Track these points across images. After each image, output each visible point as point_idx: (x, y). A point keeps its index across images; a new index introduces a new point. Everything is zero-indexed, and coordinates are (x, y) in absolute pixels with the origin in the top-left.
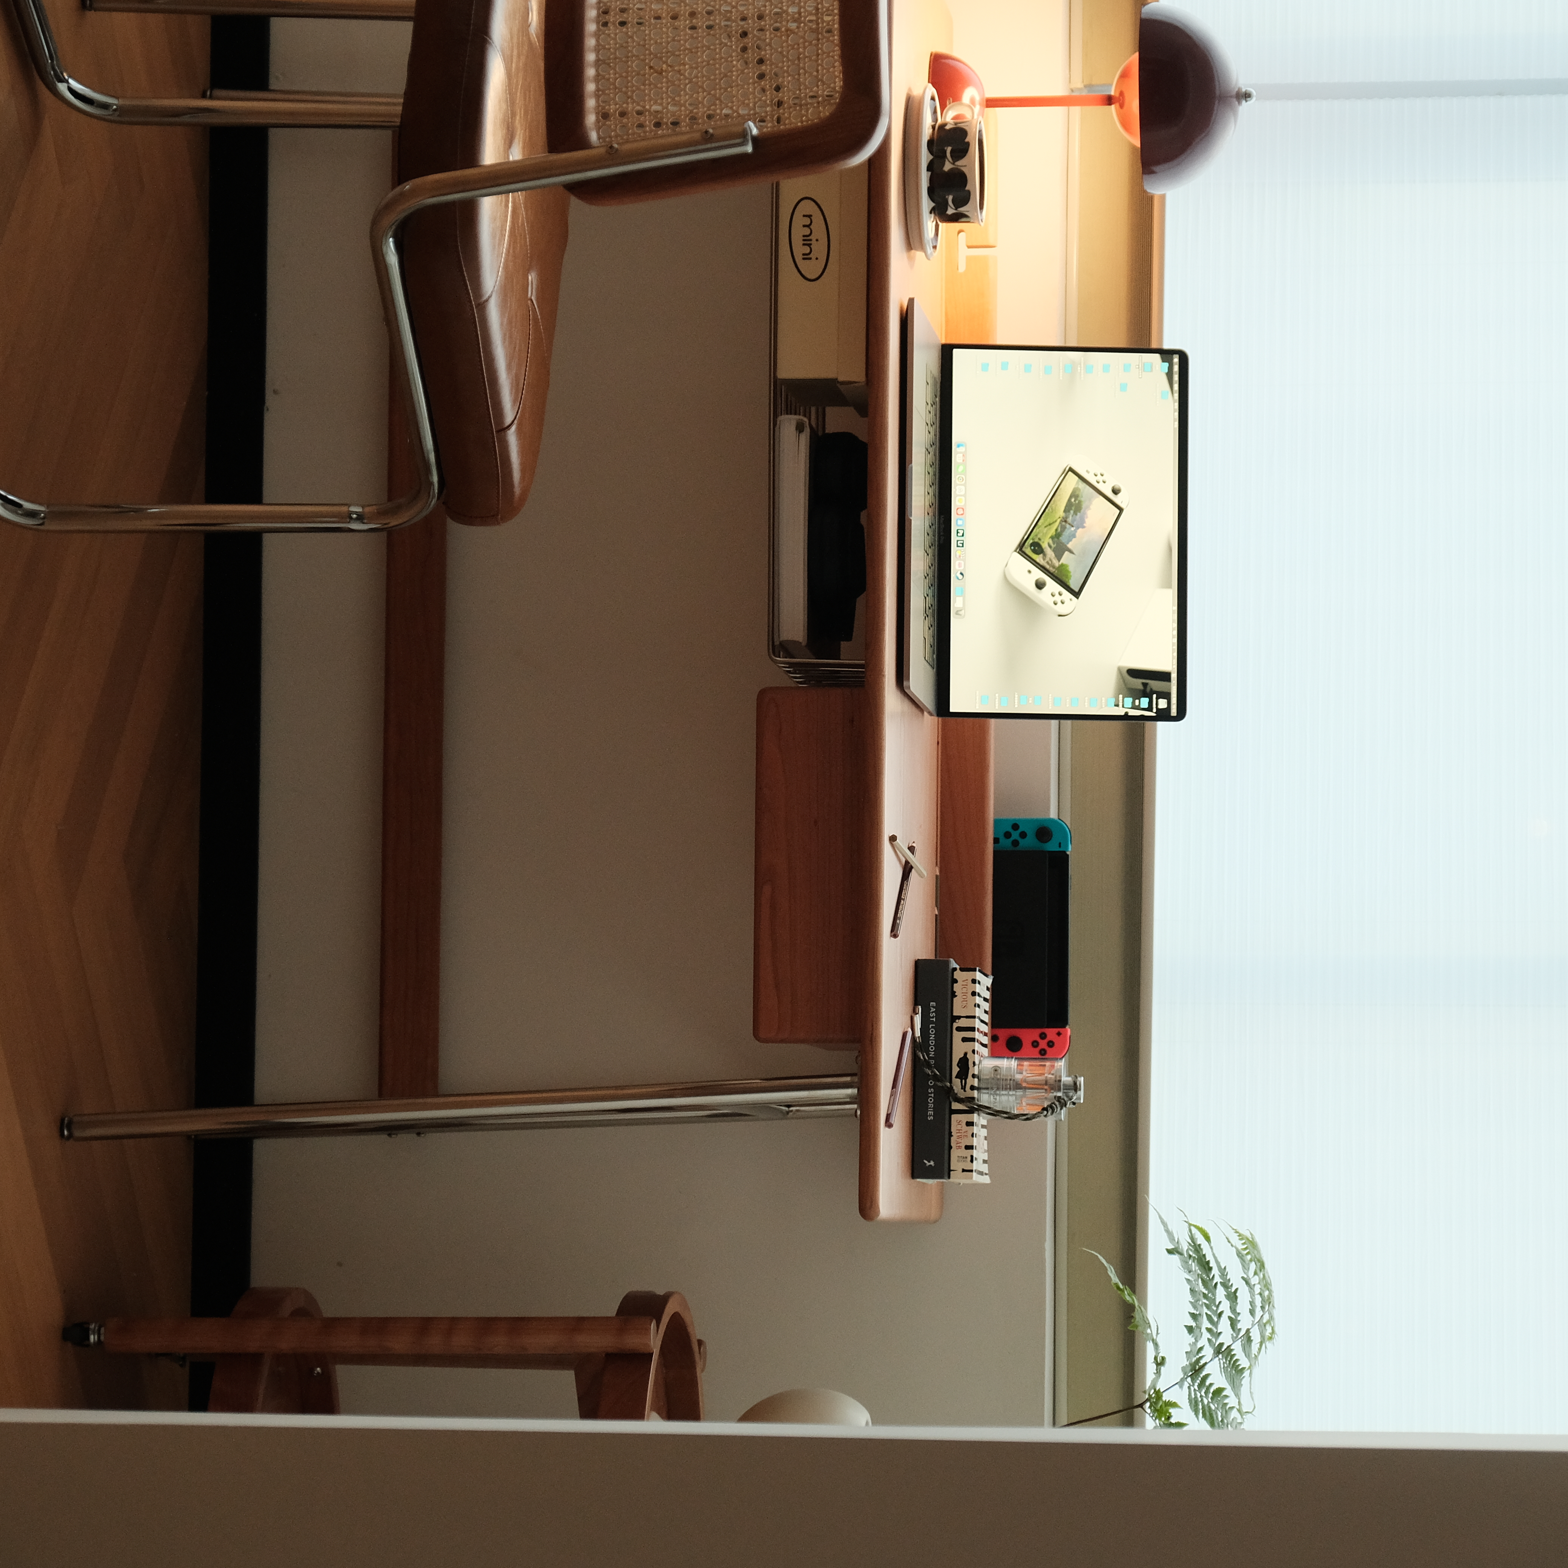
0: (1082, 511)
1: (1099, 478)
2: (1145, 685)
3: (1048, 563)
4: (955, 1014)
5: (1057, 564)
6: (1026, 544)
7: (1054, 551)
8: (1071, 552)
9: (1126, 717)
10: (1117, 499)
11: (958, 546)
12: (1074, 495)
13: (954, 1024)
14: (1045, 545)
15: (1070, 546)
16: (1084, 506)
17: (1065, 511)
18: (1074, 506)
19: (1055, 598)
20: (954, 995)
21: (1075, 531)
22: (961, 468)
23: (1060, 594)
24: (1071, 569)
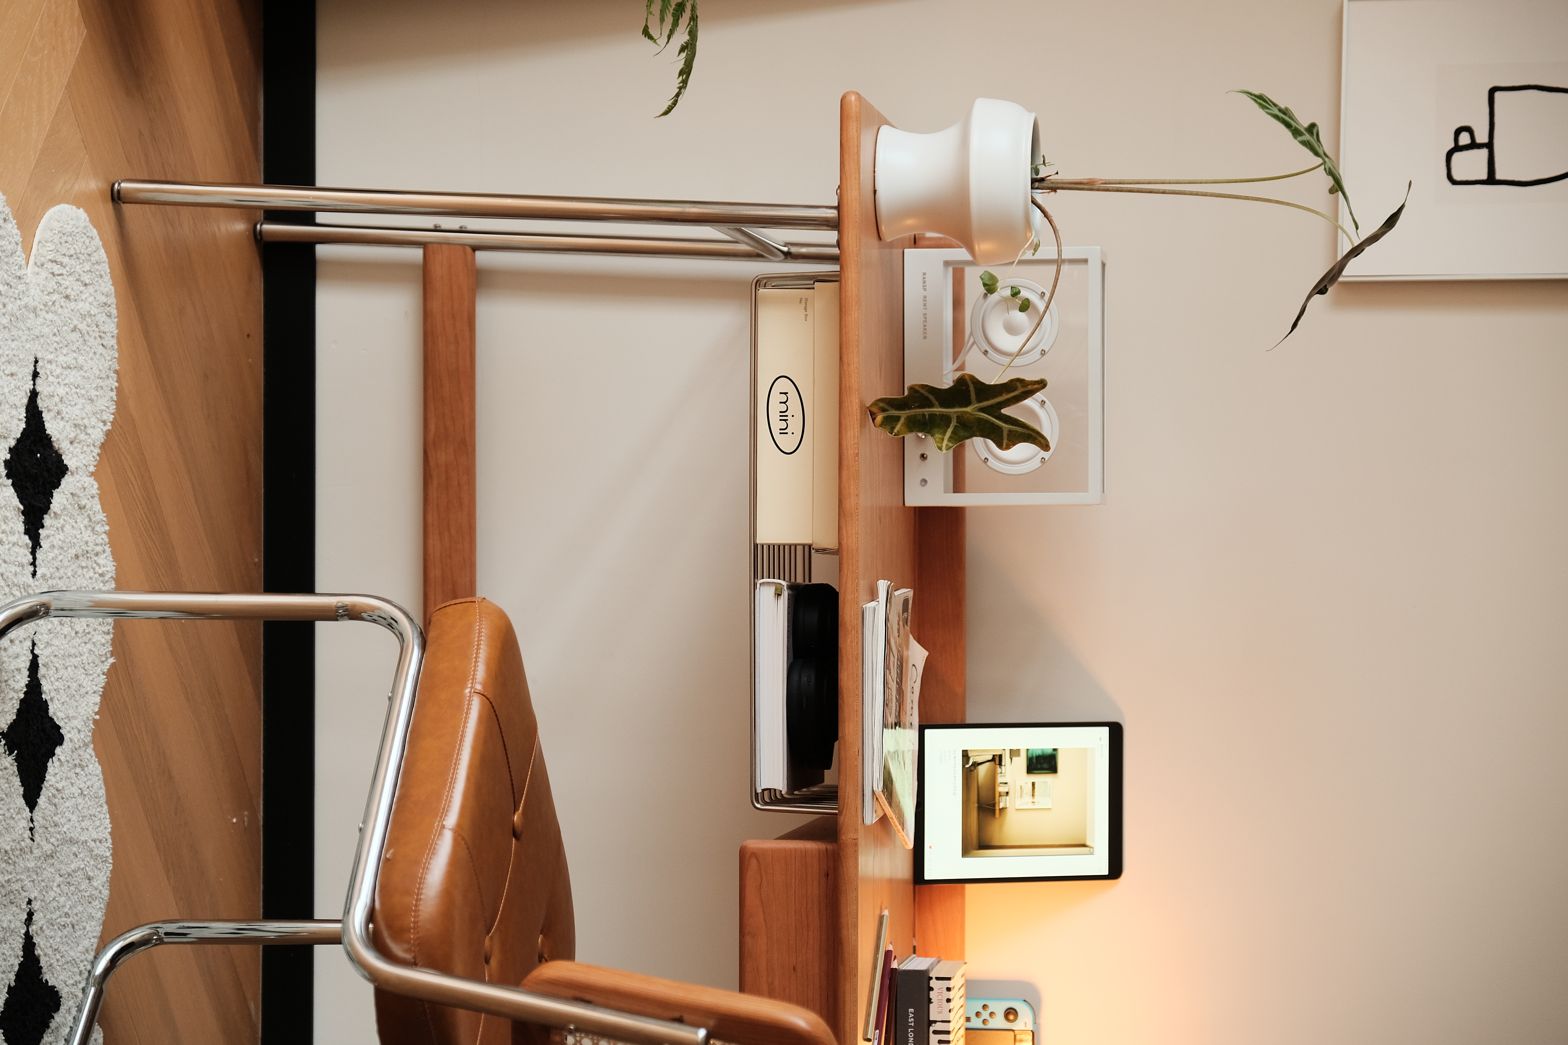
4: (931, 1019)
13: (931, 1027)
20: (930, 1001)
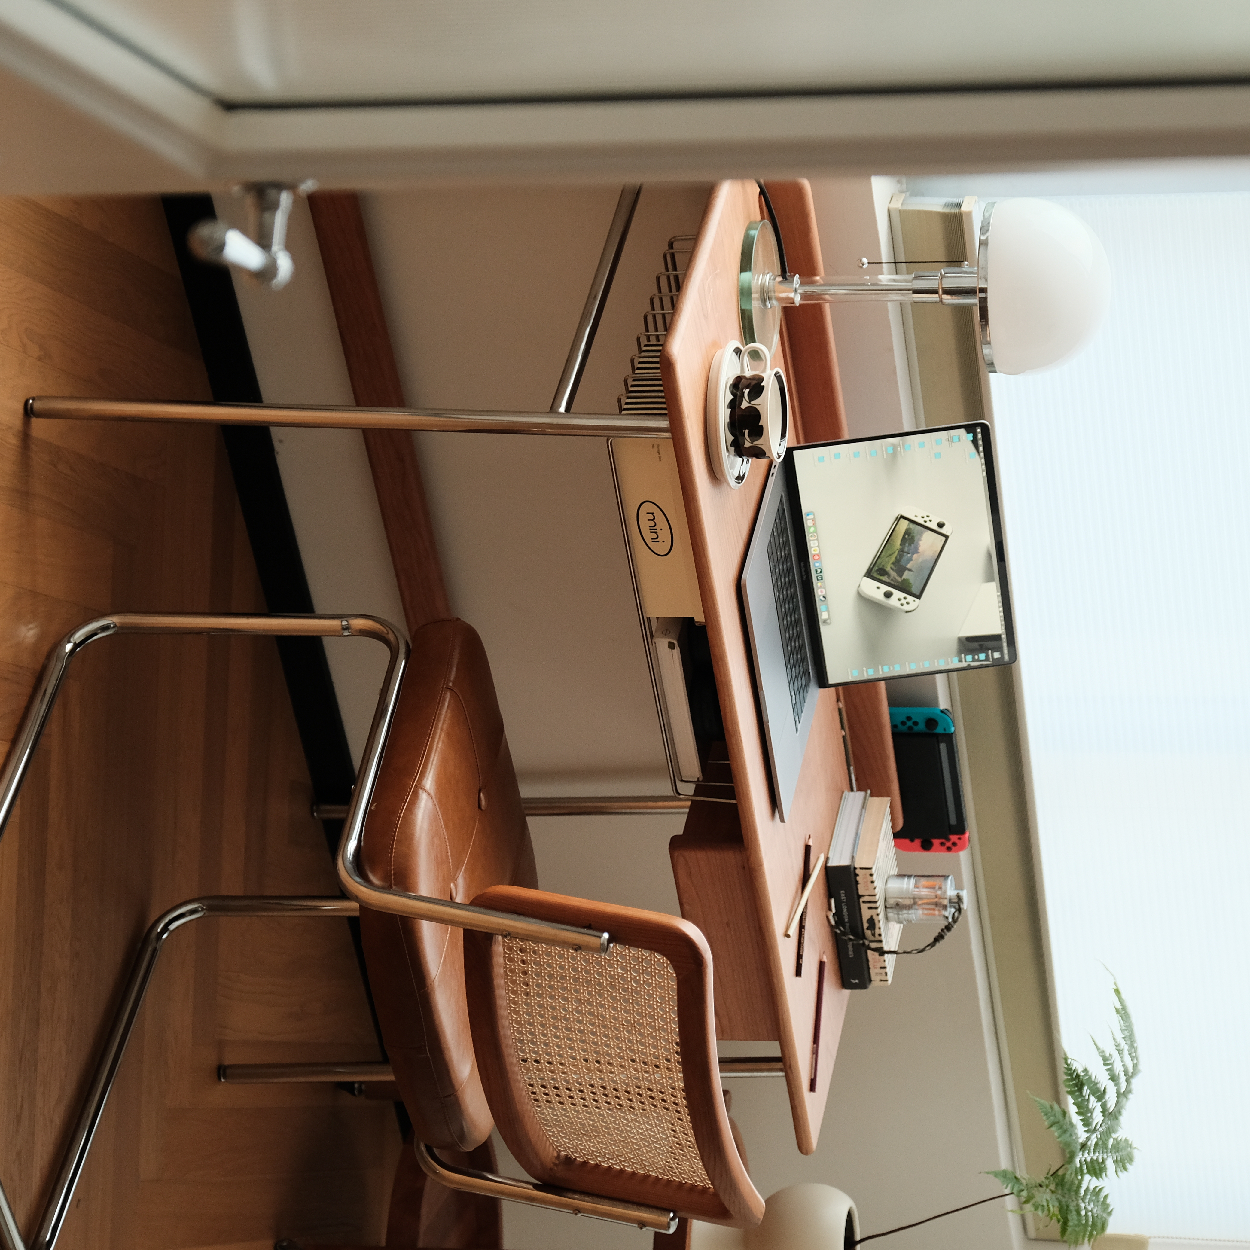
0: (915, 542)
1: (926, 519)
2: (980, 645)
3: (892, 580)
4: (860, 895)
5: (899, 579)
6: (873, 570)
7: (896, 572)
8: (910, 570)
9: (969, 668)
10: (943, 531)
11: (818, 580)
12: (908, 532)
13: (860, 900)
14: (888, 569)
15: (908, 566)
16: (916, 539)
17: (901, 545)
18: (909, 538)
19: (901, 602)
20: (857, 883)
21: (912, 556)
22: (812, 530)
23: (905, 598)
24: (912, 580)
